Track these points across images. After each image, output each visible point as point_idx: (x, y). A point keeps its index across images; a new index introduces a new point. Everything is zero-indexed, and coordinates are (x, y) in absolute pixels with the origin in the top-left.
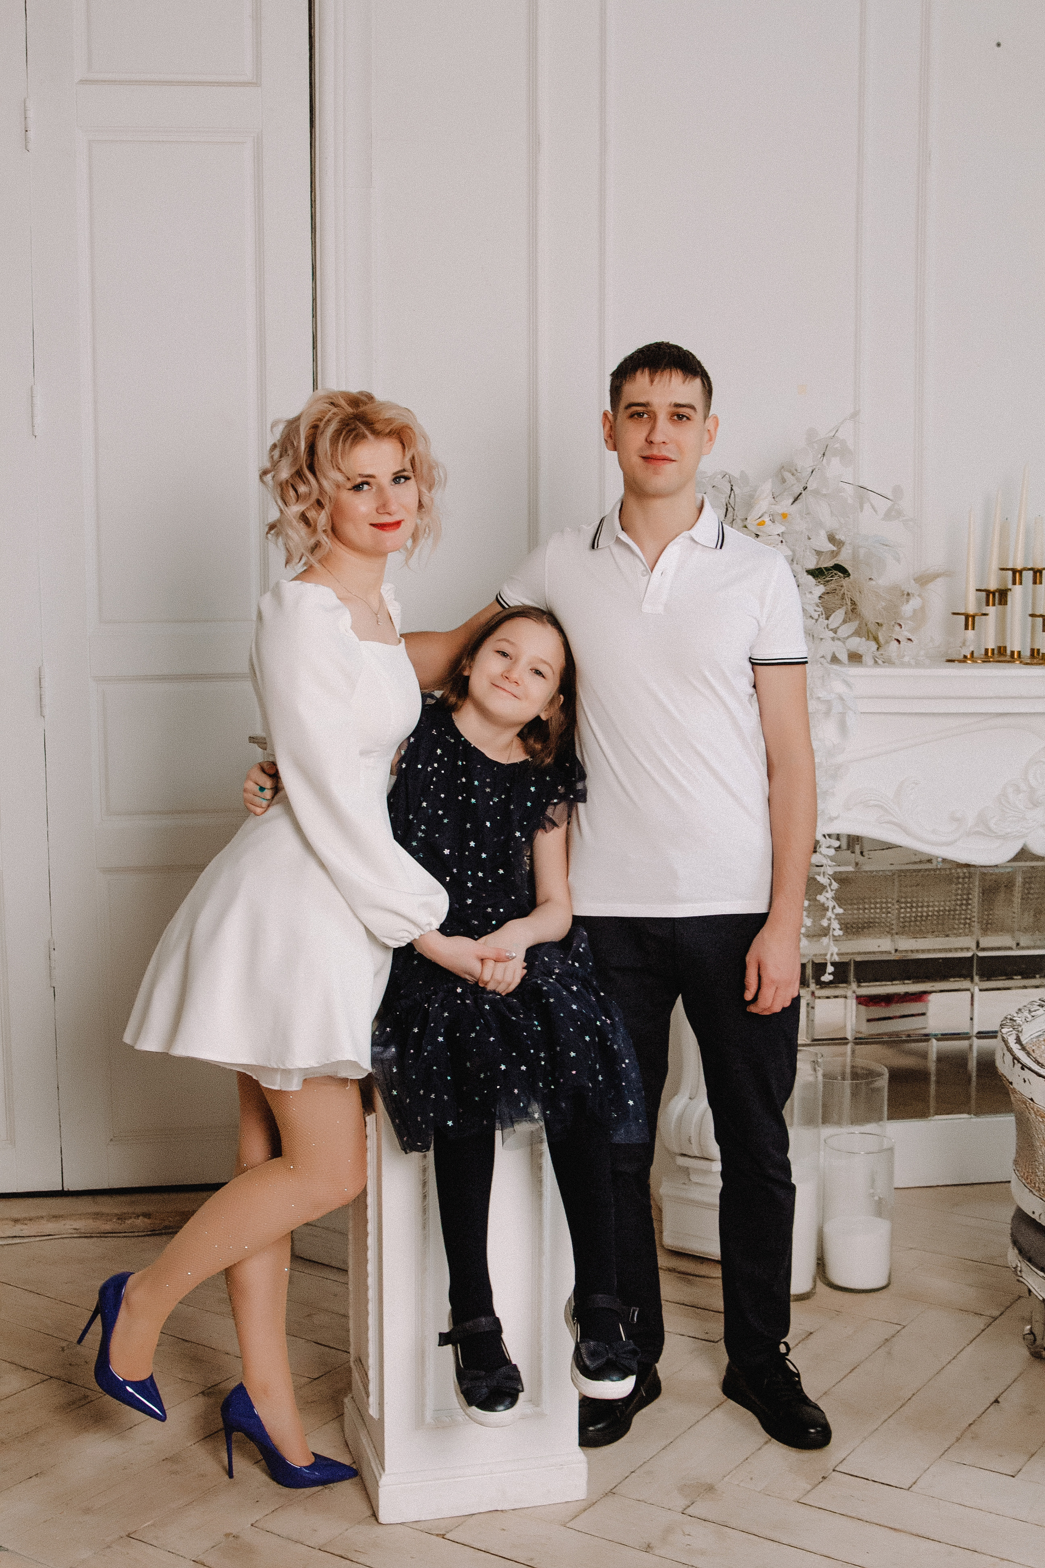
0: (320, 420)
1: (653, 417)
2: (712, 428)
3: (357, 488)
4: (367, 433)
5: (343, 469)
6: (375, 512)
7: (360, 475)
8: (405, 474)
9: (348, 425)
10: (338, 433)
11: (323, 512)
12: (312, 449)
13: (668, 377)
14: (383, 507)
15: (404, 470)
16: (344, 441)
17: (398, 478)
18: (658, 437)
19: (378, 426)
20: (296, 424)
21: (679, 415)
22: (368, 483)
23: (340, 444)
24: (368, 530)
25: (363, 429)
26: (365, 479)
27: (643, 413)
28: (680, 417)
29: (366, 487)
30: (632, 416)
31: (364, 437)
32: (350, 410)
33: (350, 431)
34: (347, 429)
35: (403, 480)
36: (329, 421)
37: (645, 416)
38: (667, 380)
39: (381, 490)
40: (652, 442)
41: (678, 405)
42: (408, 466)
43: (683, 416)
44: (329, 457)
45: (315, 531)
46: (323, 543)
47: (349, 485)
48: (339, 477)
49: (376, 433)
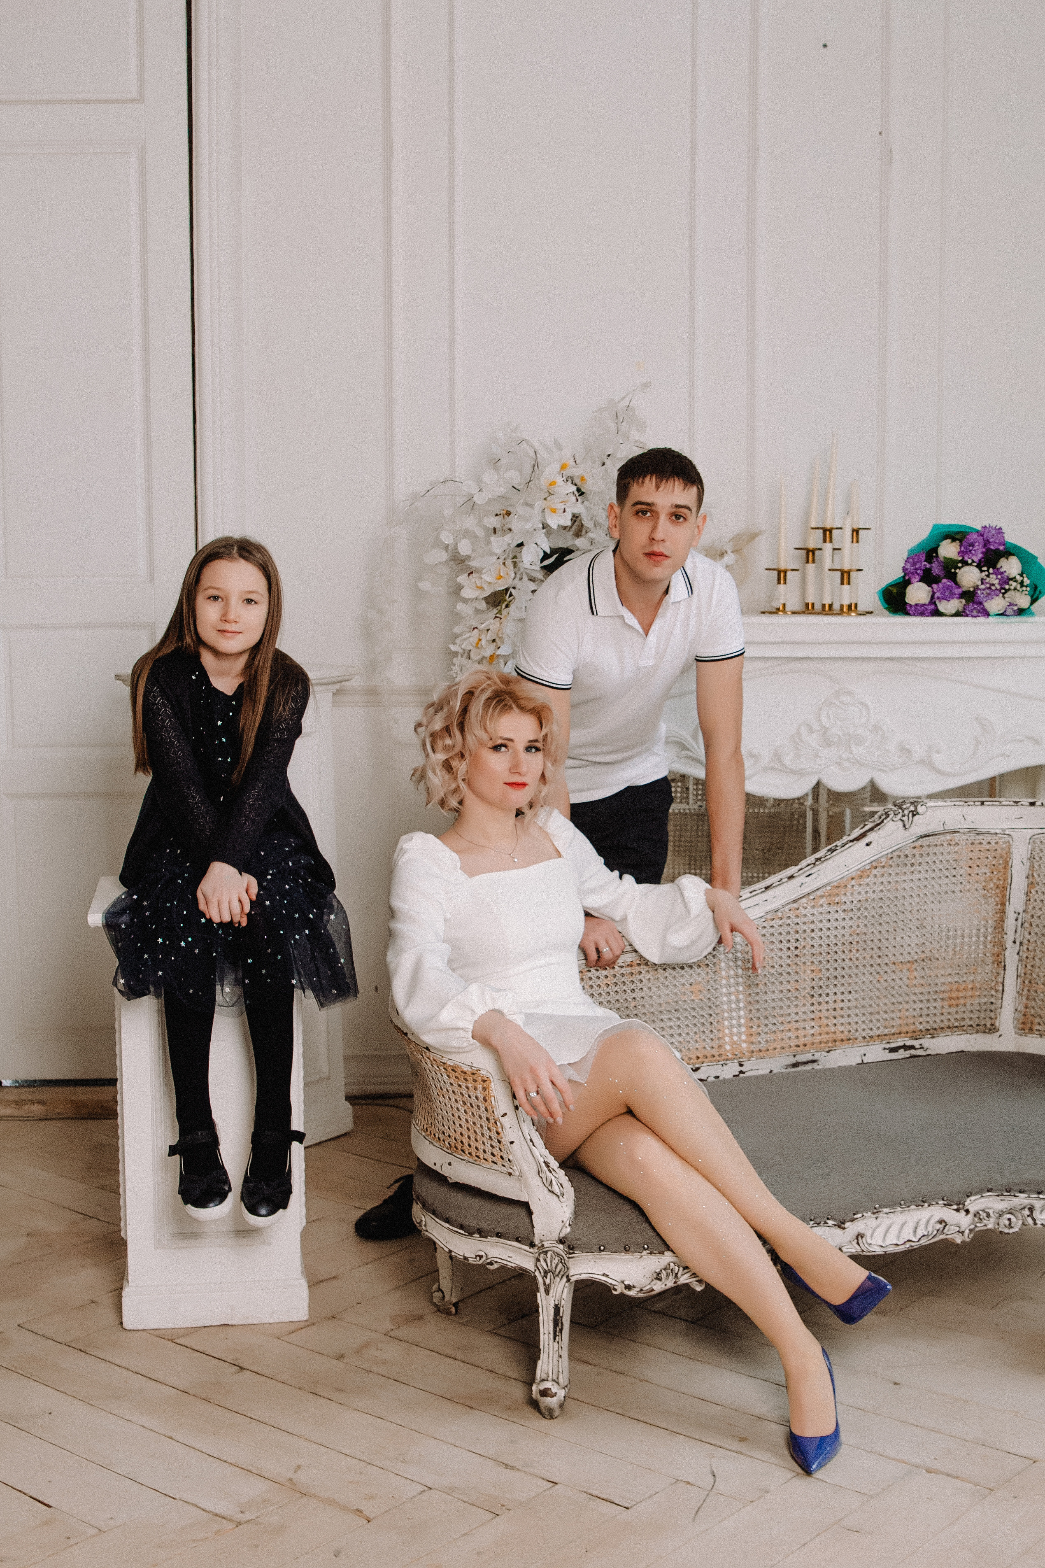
0: (476, 688)
1: (655, 515)
2: (700, 524)
3: (496, 748)
4: (514, 705)
5: (489, 730)
6: (507, 772)
7: (501, 738)
8: (537, 744)
9: (498, 696)
10: (490, 699)
11: (465, 763)
12: (465, 710)
13: (672, 484)
14: (515, 768)
15: (536, 741)
16: (495, 708)
17: (531, 747)
18: (659, 535)
19: (523, 703)
20: (457, 686)
21: (677, 515)
22: (505, 746)
23: (491, 710)
24: (500, 786)
25: (510, 702)
26: (505, 742)
27: (647, 512)
28: (678, 517)
29: (503, 749)
30: (637, 513)
31: (511, 708)
32: (502, 686)
33: (500, 701)
34: (497, 699)
35: (534, 750)
36: (483, 690)
37: (649, 514)
38: (671, 488)
39: (515, 754)
40: (653, 539)
41: (677, 506)
42: (541, 739)
43: (680, 516)
44: (479, 718)
45: (456, 778)
46: (461, 788)
47: (490, 744)
48: (485, 737)
49: (522, 708)
